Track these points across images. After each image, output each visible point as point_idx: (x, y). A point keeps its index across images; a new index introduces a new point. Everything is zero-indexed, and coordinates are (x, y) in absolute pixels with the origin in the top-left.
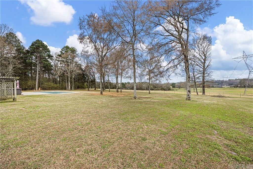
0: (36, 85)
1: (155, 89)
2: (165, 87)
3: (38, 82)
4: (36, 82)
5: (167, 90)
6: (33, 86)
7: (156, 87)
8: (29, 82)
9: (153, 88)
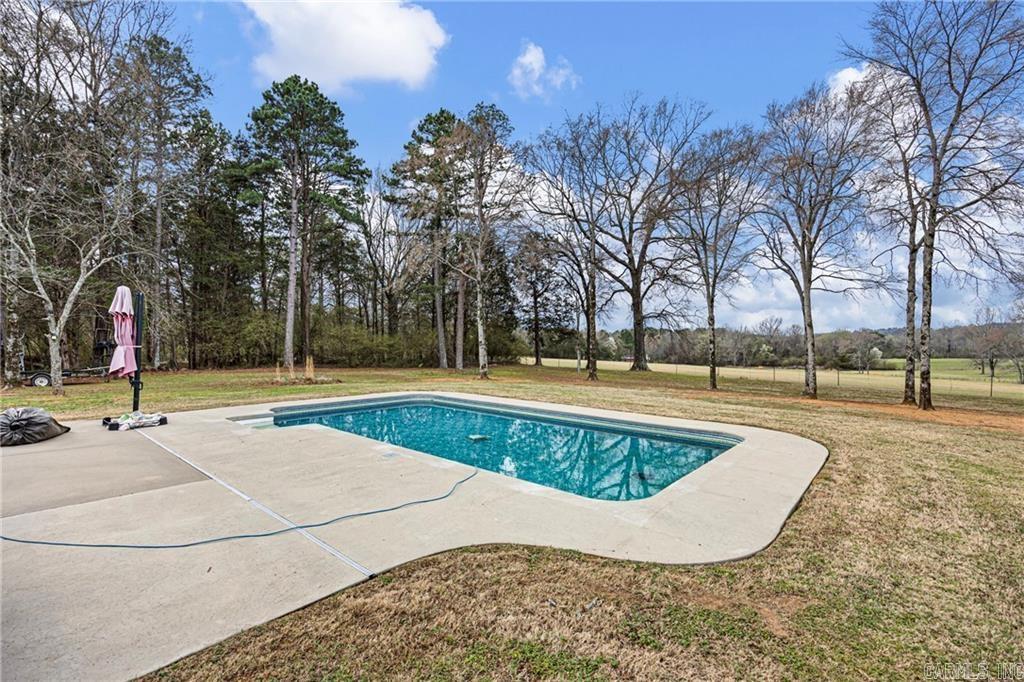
0: (284, 338)
1: (786, 361)
2: (854, 351)
3: (295, 320)
4: (285, 320)
5: (864, 369)
6: (269, 345)
7: (786, 354)
8: (248, 322)
9: (776, 358)
